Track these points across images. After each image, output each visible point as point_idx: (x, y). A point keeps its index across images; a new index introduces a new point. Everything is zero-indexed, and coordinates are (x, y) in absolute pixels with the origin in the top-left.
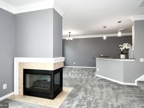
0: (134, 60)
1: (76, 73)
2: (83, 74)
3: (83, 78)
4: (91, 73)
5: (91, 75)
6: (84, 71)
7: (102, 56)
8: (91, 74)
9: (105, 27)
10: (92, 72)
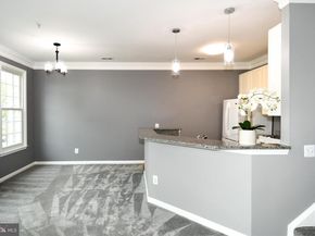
0: (286, 152)
1: (78, 195)
2: (103, 194)
3: (106, 223)
4: (129, 187)
5: (132, 200)
6: (106, 181)
7: (157, 126)
8: (130, 195)
9: (178, 31)
10: (132, 185)
